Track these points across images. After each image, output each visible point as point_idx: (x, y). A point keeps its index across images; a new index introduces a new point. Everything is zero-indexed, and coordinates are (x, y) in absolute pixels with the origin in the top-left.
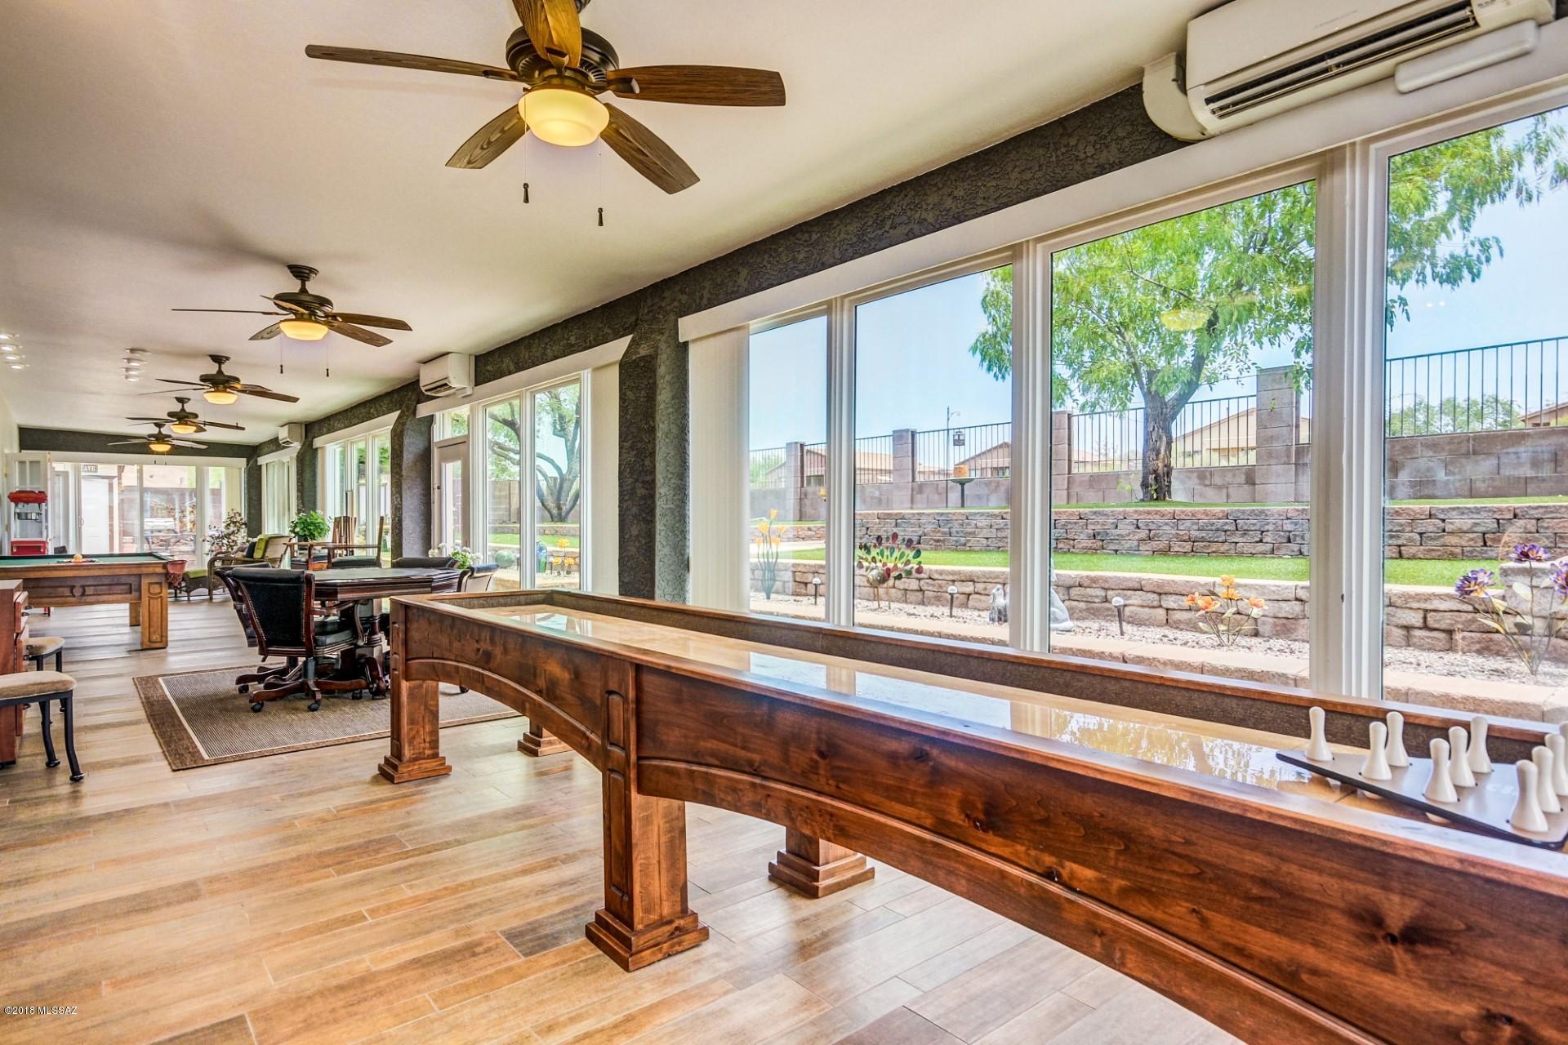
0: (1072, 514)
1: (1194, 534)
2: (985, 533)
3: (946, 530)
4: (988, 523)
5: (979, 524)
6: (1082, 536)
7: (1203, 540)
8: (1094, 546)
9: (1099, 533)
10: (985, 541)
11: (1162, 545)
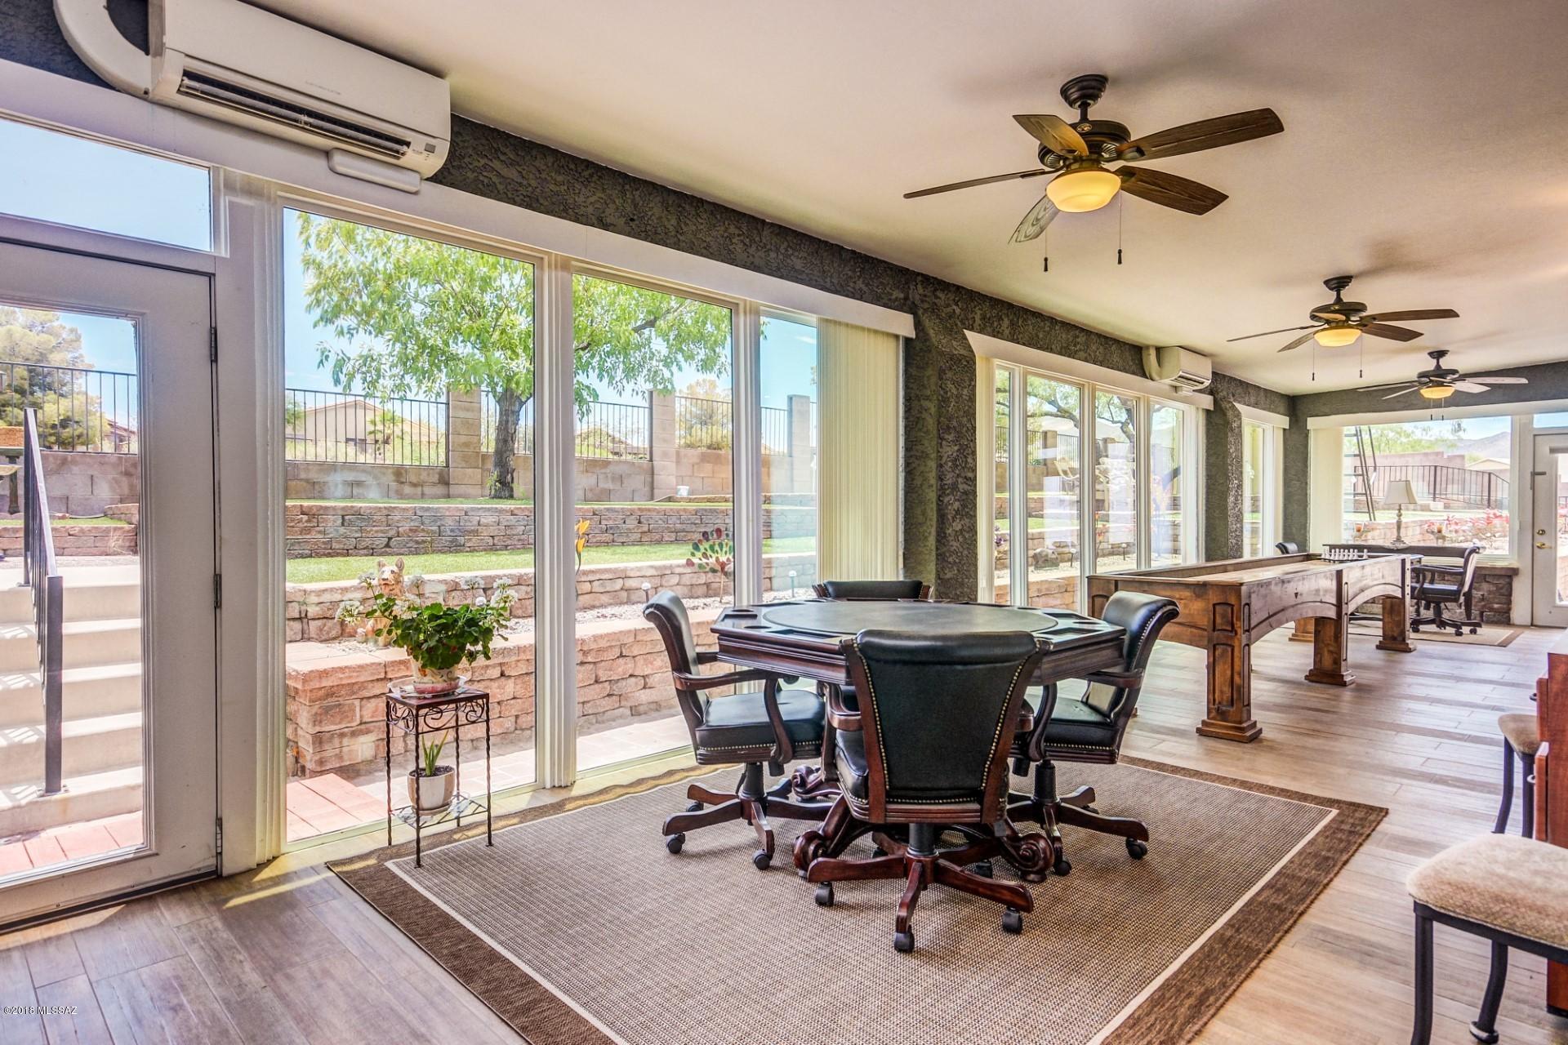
0: (588, 510)
1: (678, 526)
2: (493, 531)
3: (435, 528)
4: (496, 519)
5: (483, 521)
6: (597, 531)
7: (683, 531)
8: (607, 540)
9: (611, 528)
10: (490, 541)
11: (658, 537)
